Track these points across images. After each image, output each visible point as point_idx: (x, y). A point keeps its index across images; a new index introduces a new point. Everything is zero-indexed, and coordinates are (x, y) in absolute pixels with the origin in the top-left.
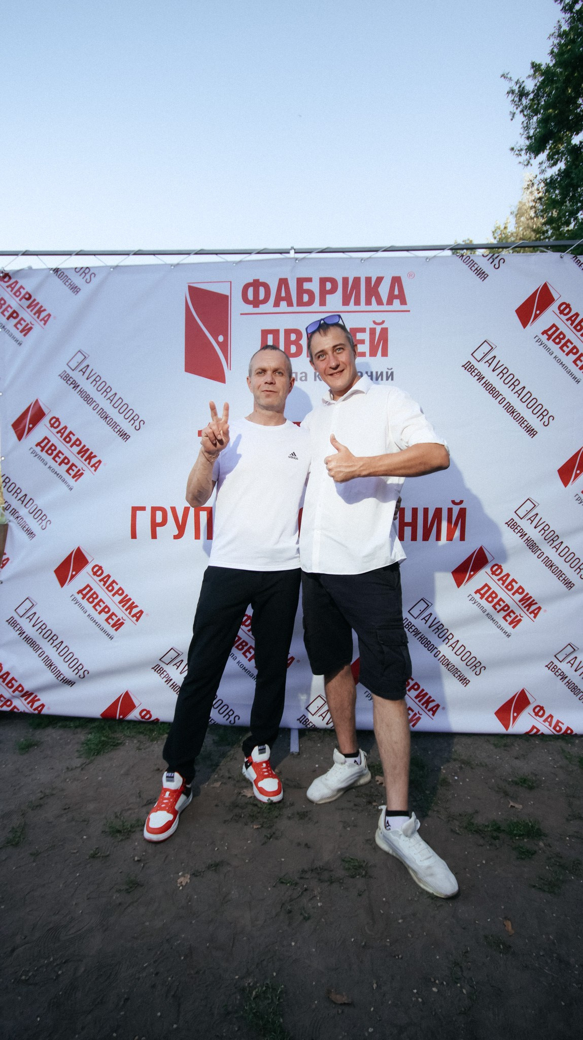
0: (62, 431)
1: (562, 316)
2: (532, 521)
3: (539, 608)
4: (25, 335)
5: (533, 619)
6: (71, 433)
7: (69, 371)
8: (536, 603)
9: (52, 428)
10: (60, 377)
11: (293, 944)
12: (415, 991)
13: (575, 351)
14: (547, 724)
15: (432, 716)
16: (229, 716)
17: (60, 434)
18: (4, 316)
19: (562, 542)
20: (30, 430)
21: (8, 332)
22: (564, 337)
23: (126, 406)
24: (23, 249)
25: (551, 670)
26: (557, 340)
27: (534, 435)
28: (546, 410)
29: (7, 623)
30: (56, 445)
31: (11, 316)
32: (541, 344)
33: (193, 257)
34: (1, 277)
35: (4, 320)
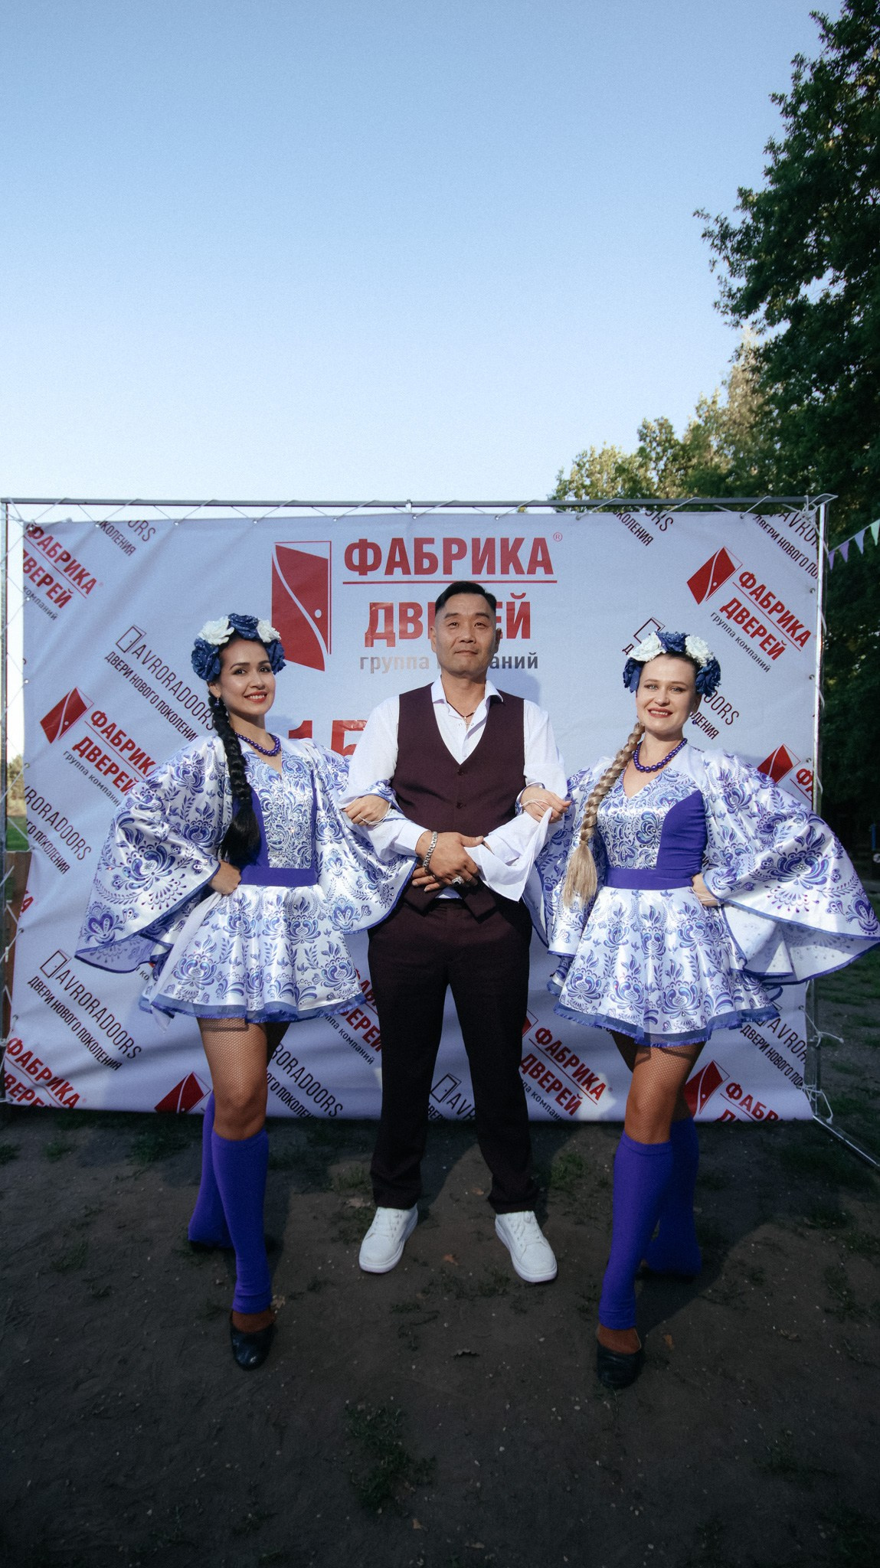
0: (109, 731)
1: (744, 589)
4: (61, 606)
6: (121, 732)
7: (119, 653)
9: (96, 726)
10: (107, 660)
11: (414, 1367)
12: (554, 1409)
13: (761, 631)
14: (744, 1108)
15: (595, 1100)
16: (329, 1105)
17: (106, 734)
18: (34, 581)
20: (65, 728)
21: (38, 601)
22: (748, 615)
23: (194, 699)
24: (61, 497)
25: (748, 1036)
26: (740, 619)
27: (715, 736)
28: (728, 704)
29: (29, 985)
30: (100, 748)
31: (43, 581)
32: (720, 624)
33: (282, 509)
34: (29, 531)
35: (33, 586)
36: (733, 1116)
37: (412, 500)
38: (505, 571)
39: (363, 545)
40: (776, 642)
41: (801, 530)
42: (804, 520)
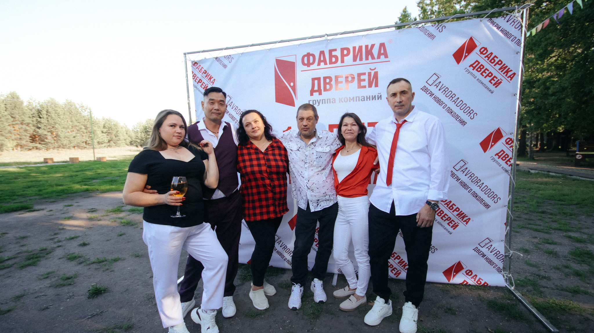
1: (482, 55)
2: (464, 172)
3: (469, 219)
5: (466, 225)
8: (467, 216)
13: (490, 75)
14: (473, 279)
18: (196, 82)
19: (483, 183)
21: (198, 89)
22: (483, 67)
24: (202, 50)
25: (477, 251)
26: (479, 70)
27: (465, 124)
28: (472, 110)
31: (199, 82)
32: (469, 73)
33: (277, 44)
34: (193, 64)
35: (196, 84)
36: (467, 283)
37: (327, 34)
38: (367, 59)
39: (308, 55)
40: (498, 79)
41: (513, 23)
42: (515, 18)
